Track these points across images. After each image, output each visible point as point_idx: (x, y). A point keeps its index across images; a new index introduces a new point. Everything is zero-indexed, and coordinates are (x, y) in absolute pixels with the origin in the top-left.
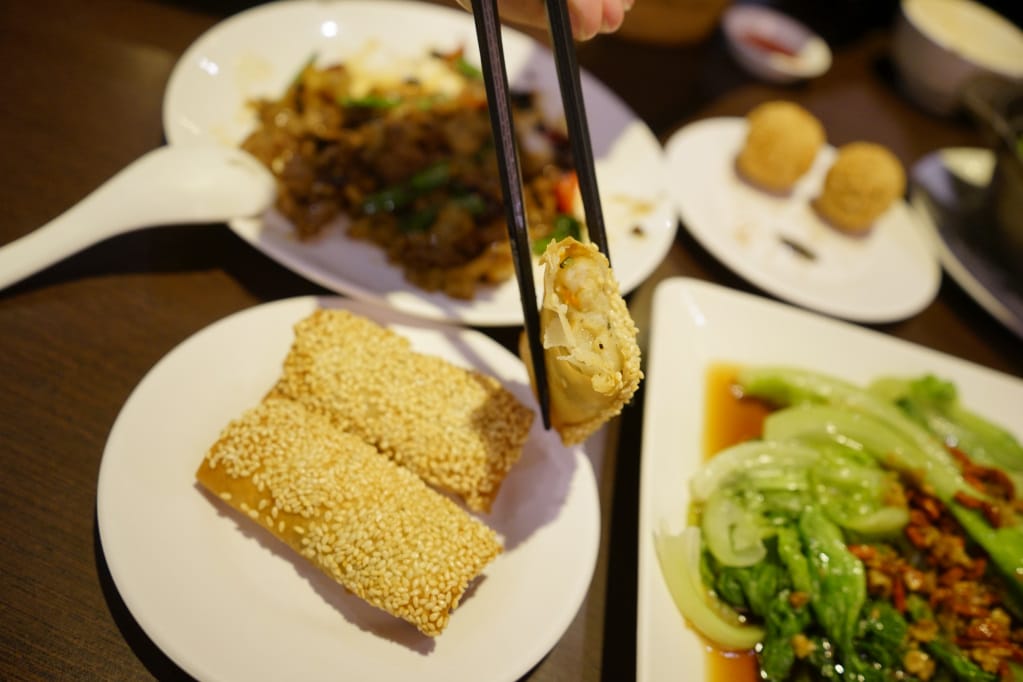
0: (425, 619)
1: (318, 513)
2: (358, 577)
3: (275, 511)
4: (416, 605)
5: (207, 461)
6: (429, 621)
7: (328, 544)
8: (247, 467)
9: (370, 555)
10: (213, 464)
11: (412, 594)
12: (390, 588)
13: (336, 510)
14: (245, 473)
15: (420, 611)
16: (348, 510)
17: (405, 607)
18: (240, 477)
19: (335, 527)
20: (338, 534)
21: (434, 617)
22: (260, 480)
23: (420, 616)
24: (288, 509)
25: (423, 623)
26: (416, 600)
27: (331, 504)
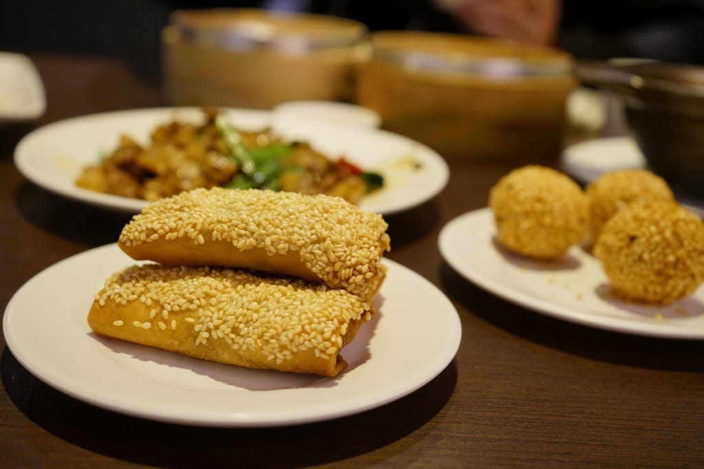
0: (320, 338)
1: (203, 302)
2: (251, 331)
3: (165, 313)
4: (309, 331)
5: (97, 301)
6: (324, 340)
7: (218, 319)
8: (133, 294)
9: (257, 311)
10: (102, 303)
11: (302, 323)
12: (282, 326)
13: (219, 295)
14: (132, 297)
15: (313, 334)
16: (229, 293)
17: (299, 334)
18: (129, 302)
19: (221, 305)
20: (225, 309)
21: (327, 335)
22: (147, 298)
23: (315, 338)
24: (176, 308)
25: (319, 344)
26: (307, 327)
27: (214, 292)
